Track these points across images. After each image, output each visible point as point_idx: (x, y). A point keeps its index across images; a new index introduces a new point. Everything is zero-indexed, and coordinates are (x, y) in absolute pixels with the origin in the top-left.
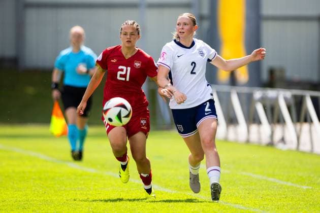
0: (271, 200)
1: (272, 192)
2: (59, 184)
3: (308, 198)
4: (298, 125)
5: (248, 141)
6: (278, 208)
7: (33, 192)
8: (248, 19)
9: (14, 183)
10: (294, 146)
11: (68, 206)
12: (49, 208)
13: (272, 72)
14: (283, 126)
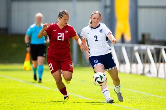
0: (143, 104)
1: (144, 100)
2: (30, 96)
3: (163, 103)
4: (158, 64)
5: (131, 73)
6: (147, 108)
7: (16, 100)
8: (131, 8)
9: (5, 95)
10: (156, 75)
11: (34, 107)
12: (24, 108)
13: (143, 36)
14: (150, 65)
